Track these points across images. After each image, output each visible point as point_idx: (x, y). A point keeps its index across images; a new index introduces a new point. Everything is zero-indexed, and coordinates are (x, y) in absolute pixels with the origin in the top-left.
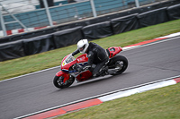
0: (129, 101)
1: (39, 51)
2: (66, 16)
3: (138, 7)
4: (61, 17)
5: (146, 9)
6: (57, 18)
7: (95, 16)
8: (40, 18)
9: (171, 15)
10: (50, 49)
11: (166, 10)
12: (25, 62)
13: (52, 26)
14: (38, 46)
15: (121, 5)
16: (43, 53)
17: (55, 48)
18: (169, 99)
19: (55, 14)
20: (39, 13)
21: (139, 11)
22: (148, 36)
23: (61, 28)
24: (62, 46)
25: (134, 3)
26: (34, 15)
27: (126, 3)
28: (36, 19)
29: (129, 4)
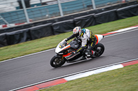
0: (87, 80)
1: (19, 41)
2: (40, 15)
3: (95, 8)
4: (36, 16)
5: (100, 11)
6: (32, 16)
7: (62, 16)
8: (20, 16)
9: (120, 15)
10: (27, 40)
11: (115, 12)
12: (8, 50)
13: (29, 22)
14: (18, 38)
15: (82, 7)
16: (22, 44)
17: (31, 39)
18: (117, 79)
19: (31, 13)
20: (19, 13)
21: (95, 12)
22: (103, 31)
23: (35, 24)
24: (36, 38)
25: (92, 6)
26: (15, 14)
27: (85, 6)
28: (16, 17)
29: (88, 6)
